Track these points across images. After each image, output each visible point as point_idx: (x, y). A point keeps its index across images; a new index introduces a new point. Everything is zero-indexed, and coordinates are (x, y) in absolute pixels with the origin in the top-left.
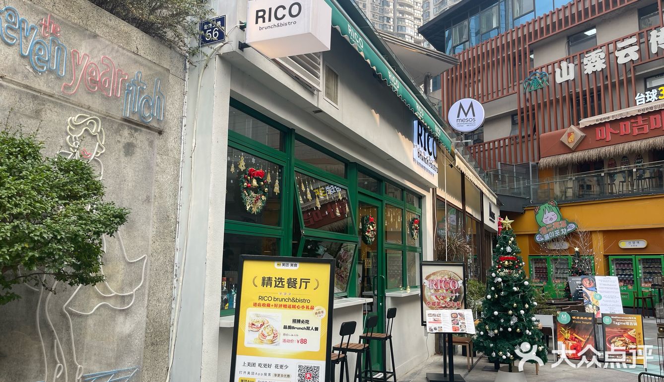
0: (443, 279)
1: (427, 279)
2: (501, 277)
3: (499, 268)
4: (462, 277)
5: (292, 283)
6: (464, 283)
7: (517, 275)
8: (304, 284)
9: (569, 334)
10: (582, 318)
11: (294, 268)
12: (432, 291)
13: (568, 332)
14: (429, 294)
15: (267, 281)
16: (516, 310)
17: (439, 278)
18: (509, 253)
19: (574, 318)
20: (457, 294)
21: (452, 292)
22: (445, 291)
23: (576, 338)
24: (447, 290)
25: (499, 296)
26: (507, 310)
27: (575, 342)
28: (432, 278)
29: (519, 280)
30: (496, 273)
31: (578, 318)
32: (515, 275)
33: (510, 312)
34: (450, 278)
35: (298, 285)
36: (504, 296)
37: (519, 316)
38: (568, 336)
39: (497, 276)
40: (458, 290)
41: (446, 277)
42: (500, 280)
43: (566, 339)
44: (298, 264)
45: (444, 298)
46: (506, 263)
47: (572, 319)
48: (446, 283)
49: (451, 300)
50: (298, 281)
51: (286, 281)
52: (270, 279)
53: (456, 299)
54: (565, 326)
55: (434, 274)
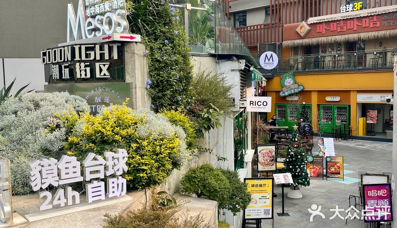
0: (267, 152)
1: (259, 152)
2: (293, 152)
3: (292, 148)
4: (275, 151)
5: (261, 186)
6: (275, 153)
7: (300, 151)
8: (264, 186)
9: (312, 166)
10: (318, 159)
11: (261, 181)
12: (262, 157)
13: (312, 165)
14: (261, 159)
15: (253, 186)
16: (299, 166)
17: (265, 152)
18: (297, 141)
19: (314, 159)
20: (273, 158)
21: (270, 157)
22: (267, 157)
23: (315, 168)
24: (268, 157)
25: (292, 160)
26: (295, 166)
27: (314, 170)
28: (262, 152)
29: (301, 153)
30: (291, 150)
31: (316, 159)
32: (299, 151)
33: (297, 167)
34: (269, 151)
35: (262, 186)
36: (295, 160)
37: (300, 168)
38: (311, 167)
39: (292, 151)
40: (273, 156)
41: (268, 151)
42: (293, 153)
43: (311, 168)
44: (262, 180)
45: (267, 160)
46: (295, 146)
47: (313, 159)
48: (268, 153)
49: (270, 161)
50: (263, 185)
51: (259, 185)
52: (254, 185)
53: (272, 160)
54: (311, 163)
55: (262, 150)
